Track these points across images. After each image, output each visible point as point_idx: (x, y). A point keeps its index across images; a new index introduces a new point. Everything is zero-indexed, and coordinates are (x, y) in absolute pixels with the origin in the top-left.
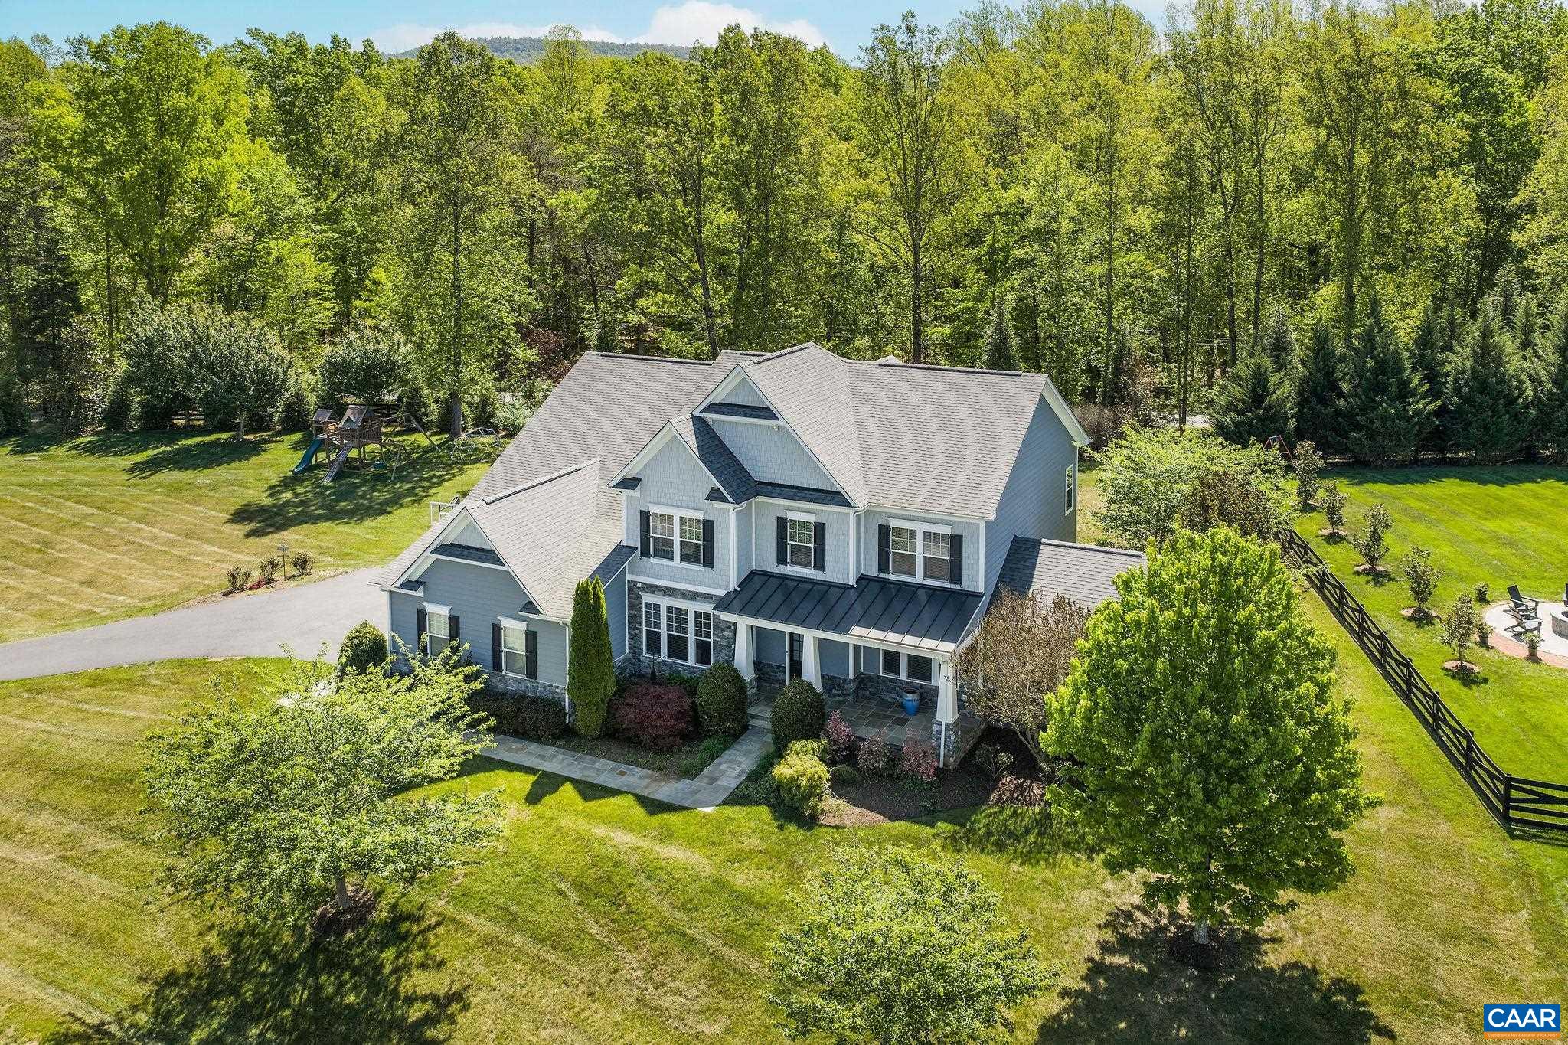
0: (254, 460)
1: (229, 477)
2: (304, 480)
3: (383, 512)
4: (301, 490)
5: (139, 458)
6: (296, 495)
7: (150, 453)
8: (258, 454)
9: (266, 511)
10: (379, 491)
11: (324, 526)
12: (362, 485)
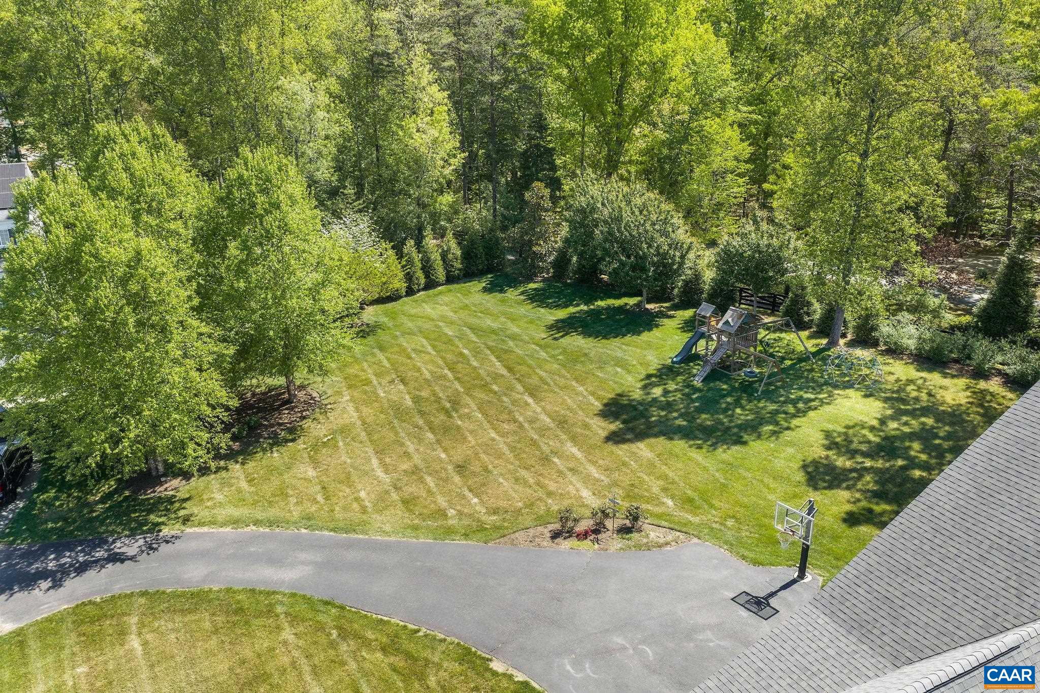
0: (646, 336)
1: (619, 354)
2: (679, 374)
3: (740, 442)
4: (672, 386)
5: (562, 314)
6: (666, 392)
7: (572, 310)
8: (650, 330)
9: (635, 408)
10: (743, 408)
11: (680, 445)
12: (729, 394)
